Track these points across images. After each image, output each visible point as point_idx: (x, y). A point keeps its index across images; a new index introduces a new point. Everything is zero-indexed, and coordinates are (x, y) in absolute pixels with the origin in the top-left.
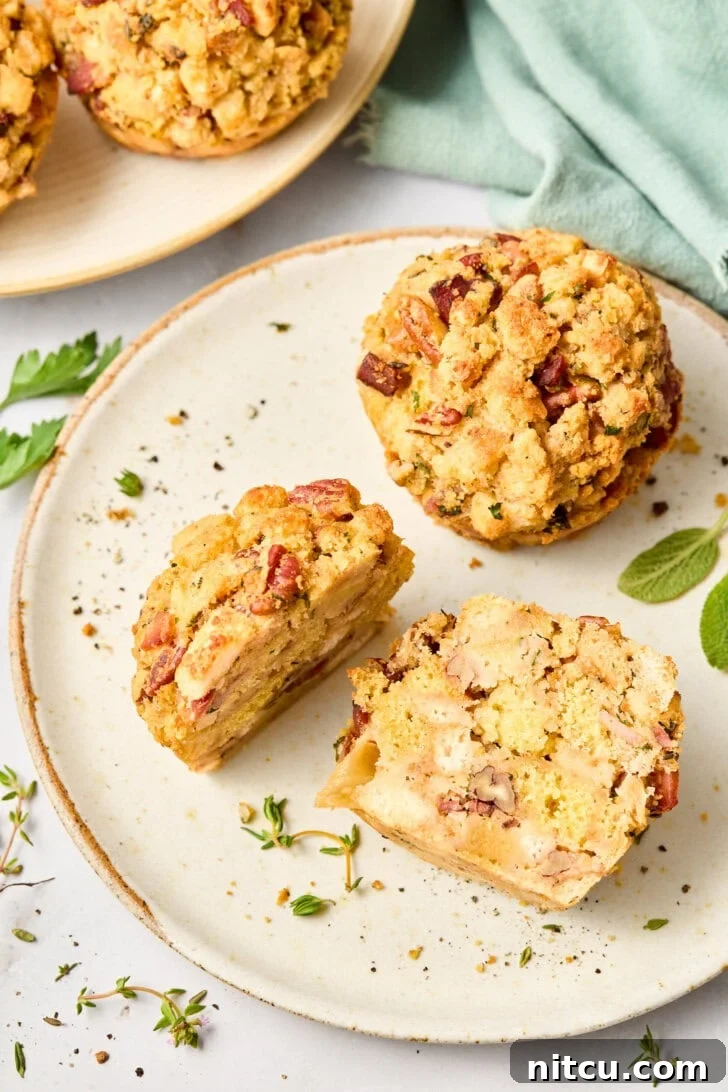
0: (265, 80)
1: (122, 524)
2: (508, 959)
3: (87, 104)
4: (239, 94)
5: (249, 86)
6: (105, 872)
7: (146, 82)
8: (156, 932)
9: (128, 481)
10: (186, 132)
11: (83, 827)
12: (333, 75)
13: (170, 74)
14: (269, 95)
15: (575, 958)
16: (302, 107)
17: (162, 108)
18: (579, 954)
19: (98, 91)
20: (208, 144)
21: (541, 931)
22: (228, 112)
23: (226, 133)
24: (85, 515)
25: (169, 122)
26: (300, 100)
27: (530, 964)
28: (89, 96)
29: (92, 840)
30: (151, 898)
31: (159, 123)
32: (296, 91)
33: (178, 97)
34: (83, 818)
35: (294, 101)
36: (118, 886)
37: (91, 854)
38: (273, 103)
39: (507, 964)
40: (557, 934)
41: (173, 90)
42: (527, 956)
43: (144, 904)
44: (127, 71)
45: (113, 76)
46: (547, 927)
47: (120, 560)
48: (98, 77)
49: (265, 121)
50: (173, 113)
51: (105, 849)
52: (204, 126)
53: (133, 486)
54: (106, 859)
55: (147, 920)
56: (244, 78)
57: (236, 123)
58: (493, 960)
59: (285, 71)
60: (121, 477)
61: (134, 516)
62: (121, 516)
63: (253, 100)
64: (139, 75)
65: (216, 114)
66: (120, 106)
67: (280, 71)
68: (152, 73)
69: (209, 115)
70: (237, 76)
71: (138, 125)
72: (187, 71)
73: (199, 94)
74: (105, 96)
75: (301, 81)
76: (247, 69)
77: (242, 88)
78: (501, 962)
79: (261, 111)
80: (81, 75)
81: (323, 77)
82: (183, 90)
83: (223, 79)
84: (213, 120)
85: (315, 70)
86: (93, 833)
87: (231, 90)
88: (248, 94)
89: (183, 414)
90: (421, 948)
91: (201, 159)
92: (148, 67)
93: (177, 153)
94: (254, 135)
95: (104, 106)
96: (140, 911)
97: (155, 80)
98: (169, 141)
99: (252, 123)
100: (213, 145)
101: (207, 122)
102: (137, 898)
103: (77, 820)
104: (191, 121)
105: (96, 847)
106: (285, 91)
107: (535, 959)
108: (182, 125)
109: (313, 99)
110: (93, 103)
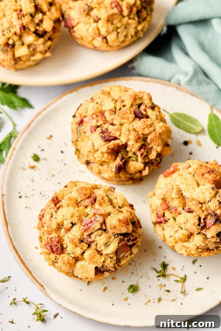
0: (124, 29)
1: (33, 170)
2: (154, 301)
3: (70, 31)
4: (115, 33)
5: (119, 30)
6: (30, 276)
7: (88, 26)
8: (46, 295)
9: (35, 157)
10: (98, 42)
11: (23, 263)
12: (145, 30)
13: (95, 24)
14: (124, 34)
15: (175, 300)
16: (134, 39)
17: (92, 34)
18: (175, 299)
19: (73, 27)
20: (104, 47)
21: (164, 292)
22: (111, 38)
23: (110, 44)
24: (22, 167)
25: (93, 39)
26: (134, 37)
27: (161, 302)
28: (71, 28)
29: (26, 267)
30: (45, 284)
31: (90, 39)
32: (133, 34)
33: (97, 31)
34: (23, 260)
35: (132, 37)
36: (34, 281)
37: (26, 271)
38: (126, 36)
39: (154, 302)
40: (169, 293)
41: (96, 29)
42: (160, 300)
43: (42, 286)
44: (83, 22)
45: (78, 23)
46: (166, 291)
47: (33, 181)
48: (74, 23)
49: (123, 42)
50: (95, 36)
51: (30, 269)
52: (104, 41)
53: (37, 158)
54: (30, 272)
55: (44, 291)
56: (117, 28)
57: (114, 41)
58: (149, 301)
59: (130, 27)
60: (33, 155)
61: (36, 167)
62: (33, 167)
63: (120, 35)
64: (86, 23)
65: (108, 38)
66: (79, 32)
67: (129, 27)
68: (90, 23)
69: (105, 38)
70: (115, 27)
71: (84, 39)
72: (100, 24)
73: (103, 31)
74: (75, 29)
75: (135, 31)
76: (119, 25)
77: (116, 31)
78: (152, 302)
79: (122, 38)
80: (69, 22)
81: (142, 30)
82: (98, 29)
83: (111, 27)
84: (107, 40)
85: (140, 28)
86: (26, 264)
87: (113, 31)
88: (118, 33)
89: (51, 136)
90: (128, 298)
91: (103, 51)
92: (89, 21)
93: (95, 48)
94: (119, 46)
95: (74, 32)
96: (41, 288)
97: (90, 26)
98: (93, 45)
99: (119, 42)
100: (106, 47)
101: (105, 40)
102: (40, 284)
103: (22, 260)
104: (100, 39)
105: (27, 269)
106: (130, 33)
107: (162, 301)
108: (97, 40)
109: (138, 37)
110: (72, 31)
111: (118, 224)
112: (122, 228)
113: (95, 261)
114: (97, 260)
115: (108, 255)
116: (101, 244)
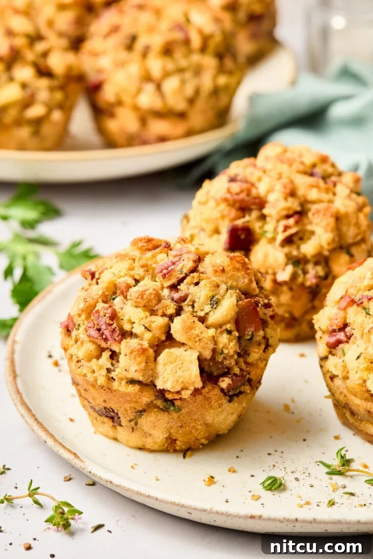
15: (365, 505)
21: (342, 495)
27: (334, 506)
39: (318, 506)
42: (331, 502)
46: (346, 493)
78: (314, 505)
102: (69, 451)
107: (337, 505)
111: (229, 263)
112: (239, 275)
113: (198, 335)
114: (201, 333)
115: (220, 326)
116: (202, 300)
